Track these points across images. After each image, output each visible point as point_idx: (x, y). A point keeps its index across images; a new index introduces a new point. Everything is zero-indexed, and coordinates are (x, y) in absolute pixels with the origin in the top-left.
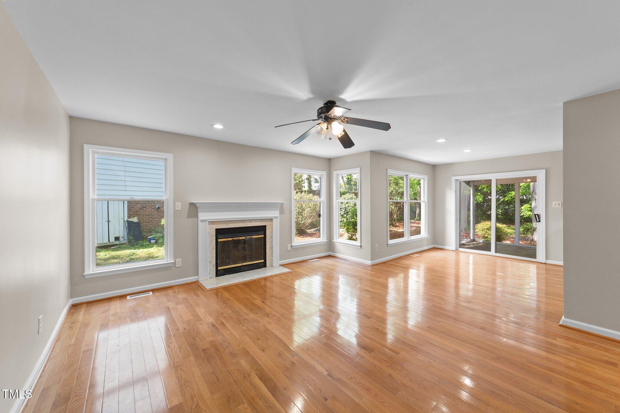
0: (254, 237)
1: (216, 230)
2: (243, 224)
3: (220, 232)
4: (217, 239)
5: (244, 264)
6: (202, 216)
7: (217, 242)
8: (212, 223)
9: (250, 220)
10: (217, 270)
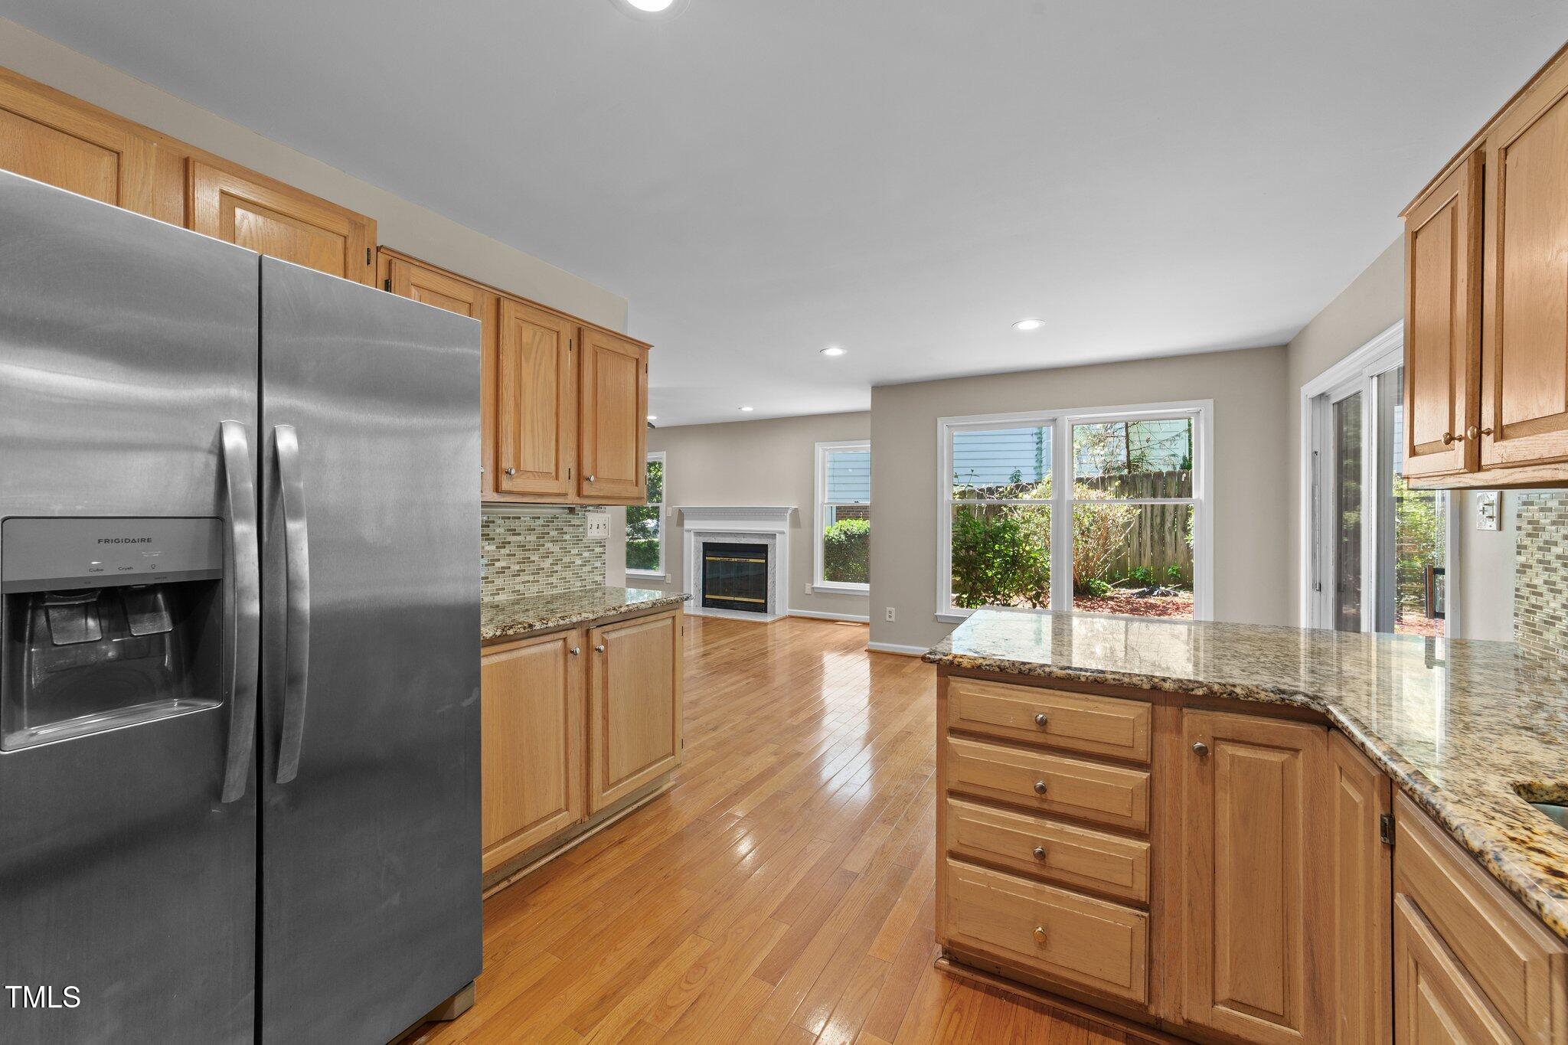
0: (751, 560)
1: (704, 544)
2: (735, 538)
3: (709, 548)
4: (704, 556)
5: (736, 599)
6: (689, 524)
7: (704, 561)
8: (698, 534)
9: (744, 535)
10: (704, 599)
